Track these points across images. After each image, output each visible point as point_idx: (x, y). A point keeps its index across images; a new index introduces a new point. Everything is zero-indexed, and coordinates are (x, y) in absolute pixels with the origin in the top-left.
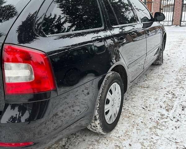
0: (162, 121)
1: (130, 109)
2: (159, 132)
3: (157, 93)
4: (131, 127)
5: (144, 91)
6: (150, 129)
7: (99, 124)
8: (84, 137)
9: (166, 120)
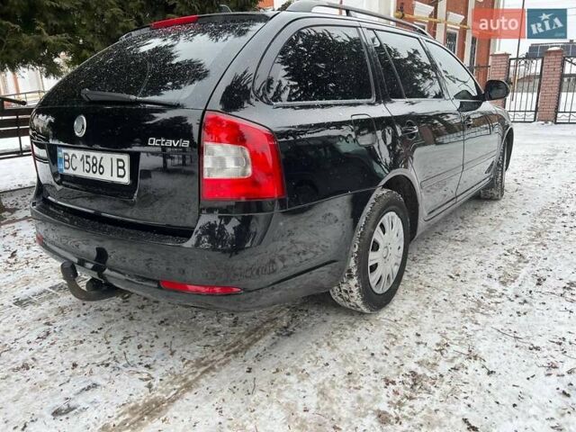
0: (489, 300)
1: (422, 277)
2: (480, 318)
3: (484, 251)
4: (422, 307)
5: (456, 247)
6: (463, 312)
7: (356, 286)
8: (324, 316)
9: (499, 300)
